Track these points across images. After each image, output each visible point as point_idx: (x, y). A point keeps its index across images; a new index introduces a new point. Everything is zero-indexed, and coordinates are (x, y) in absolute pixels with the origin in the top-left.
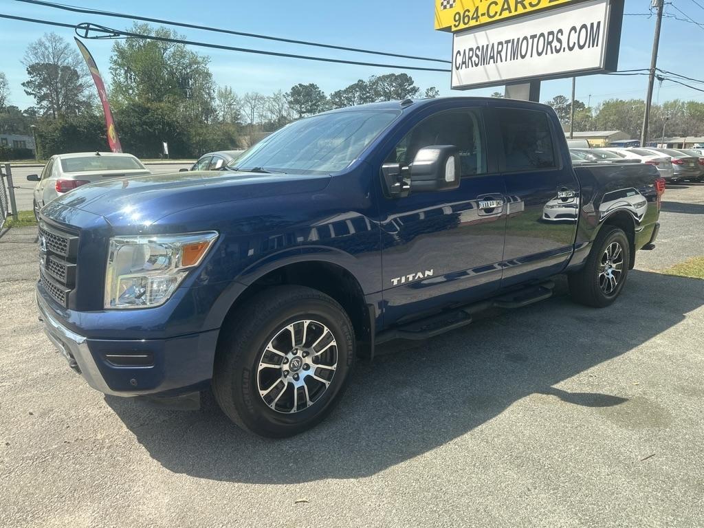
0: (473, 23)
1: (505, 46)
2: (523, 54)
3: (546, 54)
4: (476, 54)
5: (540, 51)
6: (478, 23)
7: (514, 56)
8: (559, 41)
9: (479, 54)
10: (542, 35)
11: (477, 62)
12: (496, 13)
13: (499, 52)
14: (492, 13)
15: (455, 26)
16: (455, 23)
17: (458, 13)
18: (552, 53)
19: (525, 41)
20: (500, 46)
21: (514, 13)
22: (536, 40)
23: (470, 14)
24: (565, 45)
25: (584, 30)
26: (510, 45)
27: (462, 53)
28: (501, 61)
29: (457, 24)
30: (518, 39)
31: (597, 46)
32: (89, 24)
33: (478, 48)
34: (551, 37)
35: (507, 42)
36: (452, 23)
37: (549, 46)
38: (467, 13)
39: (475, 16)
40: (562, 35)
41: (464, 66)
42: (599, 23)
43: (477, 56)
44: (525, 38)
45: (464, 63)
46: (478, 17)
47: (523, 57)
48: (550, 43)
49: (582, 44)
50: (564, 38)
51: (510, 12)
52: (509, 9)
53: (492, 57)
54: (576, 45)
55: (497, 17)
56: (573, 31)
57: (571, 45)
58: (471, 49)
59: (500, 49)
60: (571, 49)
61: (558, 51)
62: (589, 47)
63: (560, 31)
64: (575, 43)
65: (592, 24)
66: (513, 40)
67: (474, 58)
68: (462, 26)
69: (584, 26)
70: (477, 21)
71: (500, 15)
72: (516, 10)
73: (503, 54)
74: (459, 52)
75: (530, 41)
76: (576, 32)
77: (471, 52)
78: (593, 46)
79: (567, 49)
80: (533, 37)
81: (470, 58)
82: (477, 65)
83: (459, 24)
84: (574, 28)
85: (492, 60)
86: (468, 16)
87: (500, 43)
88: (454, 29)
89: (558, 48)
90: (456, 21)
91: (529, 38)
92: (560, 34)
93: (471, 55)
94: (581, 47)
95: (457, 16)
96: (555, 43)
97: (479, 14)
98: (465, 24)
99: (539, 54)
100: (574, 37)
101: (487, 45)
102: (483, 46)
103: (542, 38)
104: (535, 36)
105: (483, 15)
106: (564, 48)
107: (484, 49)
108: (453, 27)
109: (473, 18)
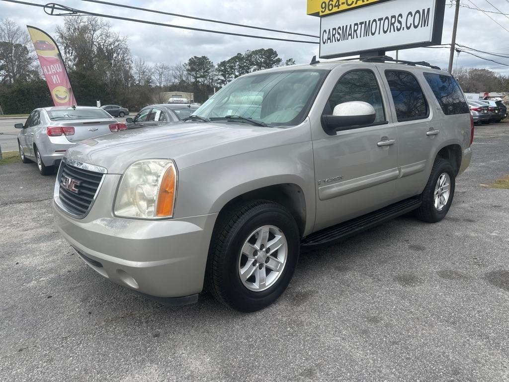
0: (335, 10)
1: (360, 26)
2: (373, 32)
3: (390, 32)
4: (338, 32)
5: (385, 30)
6: (339, 10)
7: (366, 34)
8: (400, 22)
9: (341, 32)
12: (353, 2)
13: (355, 31)
14: (349, 3)
15: (322, 12)
16: (322, 10)
17: (325, 2)
18: (394, 31)
19: (374, 23)
20: (356, 27)
21: (366, 2)
23: (334, 3)
24: (404, 25)
25: (418, 14)
26: (363, 25)
28: (357, 37)
30: (370, 21)
31: (427, 26)
32: (54, 4)
33: (339, 28)
34: (393, 19)
35: (361, 23)
36: (320, 10)
37: (392, 26)
38: (331, 2)
39: (337, 4)
40: (402, 18)
41: (329, 41)
42: (429, 9)
43: (339, 34)
44: (375, 20)
45: (329, 39)
46: (339, 5)
47: (373, 34)
48: (393, 24)
49: (416, 24)
50: (403, 20)
51: (363, 2)
54: (412, 25)
55: (354, 5)
56: (410, 15)
57: (408, 26)
58: (334, 29)
59: (356, 29)
60: (408, 28)
61: (398, 30)
62: (421, 27)
63: (400, 15)
65: (424, 10)
66: (366, 22)
67: (337, 35)
68: (327, 12)
69: (418, 12)
70: (338, 8)
71: (356, 3)
73: (358, 32)
74: (325, 31)
75: (378, 22)
76: (412, 16)
77: (334, 31)
78: (424, 26)
79: (405, 28)
80: (380, 20)
81: (334, 35)
82: (338, 40)
83: (325, 10)
84: (410, 13)
85: (350, 37)
86: (332, 4)
87: (356, 24)
88: (321, 14)
89: (399, 28)
90: (323, 8)
91: (377, 20)
92: (400, 17)
93: (334, 33)
94: (416, 27)
95: (324, 5)
96: (397, 24)
97: (340, 3)
98: (330, 10)
99: (385, 32)
100: (410, 19)
101: (347, 26)
102: (343, 27)
103: (387, 20)
104: (382, 19)
105: (343, 3)
106: (403, 28)
107: (344, 29)
108: (320, 12)
109: (335, 6)
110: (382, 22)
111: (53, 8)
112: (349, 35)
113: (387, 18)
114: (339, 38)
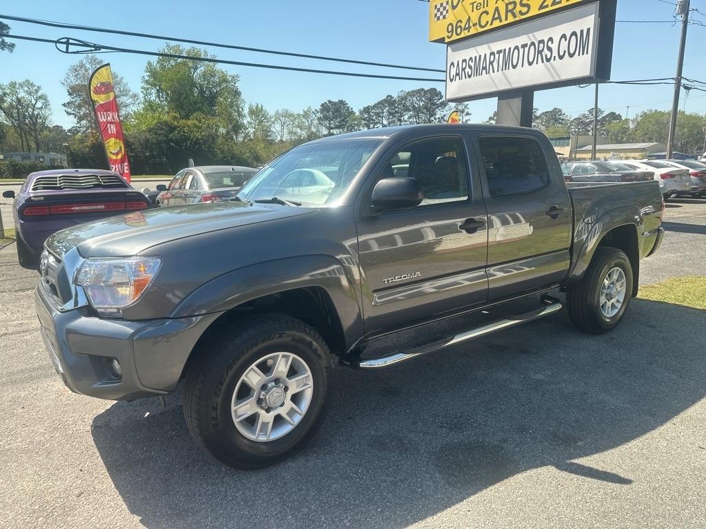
0: (465, 34)
1: (497, 56)
2: (515, 64)
3: (537, 63)
4: (469, 65)
5: (531, 60)
6: (470, 34)
7: (506, 66)
8: (550, 49)
9: (472, 64)
10: (533, 44)
11: (470, 74)
12: (487, 22)
13: (491, 63)
14: (483, 24)
15: (448, 37)
16: (448, 34)
17: (451, 24)
18: (543, 62)
19: (516, 51)
20: (492, 57)
21: (504, 22)
22: (527, 49)
23: (463, 26)
24: (555, 53)
25: (574, 37)
26: (502, 55)
27: (456, 65)
28: (494, 72)
29: (450, 35)
30: (510, 49)
31: (587, 53)
33: (471, 59)
34: (541, 45)
35: (499, 52)
36: (445, 34)
37: (540, 55)
38: (459, 24)
39: (467, 26)
40: (552, 43)
41: (458, 77)
42: (589, 30)
43: (470, 67)
44: (517, 48)
45: (457, 74)
46: (470, 27)
47: (514, 67)
48: (540, 52)
49: (572, 52)
50: (554, 46)
51: (501, 21)
52: (499, 18)
53: (484, 68)
54: (566, 53)
55: (488, 27)
56: (563, 39)
57: (561, 54)
58: (464, 61)
59: (492, 60)
60: (561, 57)
61: (548, 60)
62: (579, 55)
63: (551, 39)
64: (565, 51)
65: (582, 31)
66: (505, 50)
67: (467, 70)
68: (455, 37)
69: (574, 34)
70: (469, 31)
71: (491, 24)
72: (506, 19)
73: (495, 64)
74: (452, 64)
75: (521, 50)
76: (566, 40)
77: (464, 64)
78: (583, 54)
79: (557, 57)
80: (524, 46)
81: (464, 69)
82: (470, 76)
83: (452, 34)
84: (564, 36)
85: (484, 71)
86: (461, 27)
87: (492, 54)
88: (447, 40)
89: (549, 57)
90: (449, 32)
91: (520, 47)
92: (550, 42)
93: (464, 67)
94: (571, 55)
95: (450, 27)
96: (546, 52)
97: (471, 25)
98: (458, 35)
99: (530, 64)
100: (564, 44)
101: (480, 56)
102: (476, 57)
103: (532, 47)
104: (526, 45)
105: (475, 25)
106: (555, 57)
107: (477, 60)
108: (446, 37)
109: (465, 29)
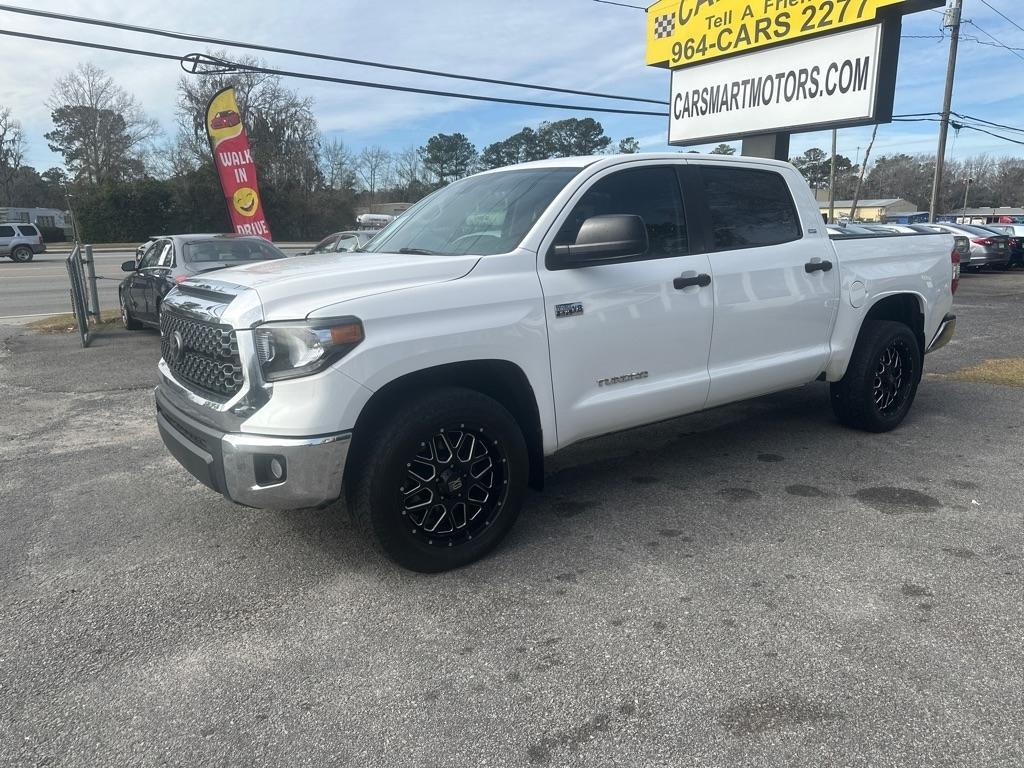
0: (698, 57)
1: (742, 87)
2: (767, 98)
3: (797, 99)
4: (703, 97)
5: (789, 95)
6: (705, 57)
7: (754, 101)
8: (815, 82)
9: (708, 98)
12: (730, 44)
13: (734, 96)
14: (724, 45)
15: (674, 60)
16: (674, 57)
17: (678, 44)
18: (805, 97)
19: (769, 82)
20: (736, 89)
21: (754, 45)
23: (695, 46)
24: (822, 87)
25: (847, 68)
26: (749, 86)
28: (737, 108)
29: (676, 57)
30: (760, 79)
31: (865, 88)
32: (198, 55)
33: (705, 90)
34: (803, 77)
35: (745, 83)
36: (669, 57)
37: (801, 88)
38: (690, 44)
39: (701, 47)
40: (818, 73)
41: (686, 113)
42: (867, 59)
43: (704, 101)
44: (769, 78)
45: (686, 110)
46: (704, 50)
47: (766, 103)
48: (802, 85)
49: (844, 85)
50: (821, 79)
51: (749, 43)
52: (747, 39)
54: (838, 87)
55: (731, 50)
56: (833, 70)
57: (831, 88)
58: (696, 92)
59: (735, 92)
60: (830, 93)
61: (813, 95)
62: (854, 90)
63: (816, 69)
64: (835, 85)
65: (858, 61)
66: (753, 80)
67: (700, 104)
68: (683, 61)
69: (848, 63)
70: (704, 54)
71: (736, 46)
72: (756, 41)
73: (740, 98)
74: (679, 96)
75: (776, 82)
76: (836, 70)
77: (696, 96)
78: (859, 89)
79: (825, 93)
80: (780, 76)
81: (695, 103)
82: (703, 113)
83: (679, 59)
84: (834, 66)
85: (724, 107)
86: (692, 47)
87: (736, 84)
88: (672, 64)
89: (813, 91)
90: (675, 54)
91: (774, 78)
92: (815, 73)
93: (695, 100)
94: (844, 90)
95: (677, 49)
96: (809, 85)
97: (707, 46)
98: (687, 58)
99: (788, 99)
100: (834, 77)
101: (718, 87)
102: (712, 88)
103: (791, 78)
104: (782, 75)
105: (712, 46)
106: (821, 92)
107: (714, 92)
108: (671, 62)
109: (698, 51)
110: (783, 80)
111: (196, 61)
112: (723, 103)
113: (792, 73)
114: (704, 109)
